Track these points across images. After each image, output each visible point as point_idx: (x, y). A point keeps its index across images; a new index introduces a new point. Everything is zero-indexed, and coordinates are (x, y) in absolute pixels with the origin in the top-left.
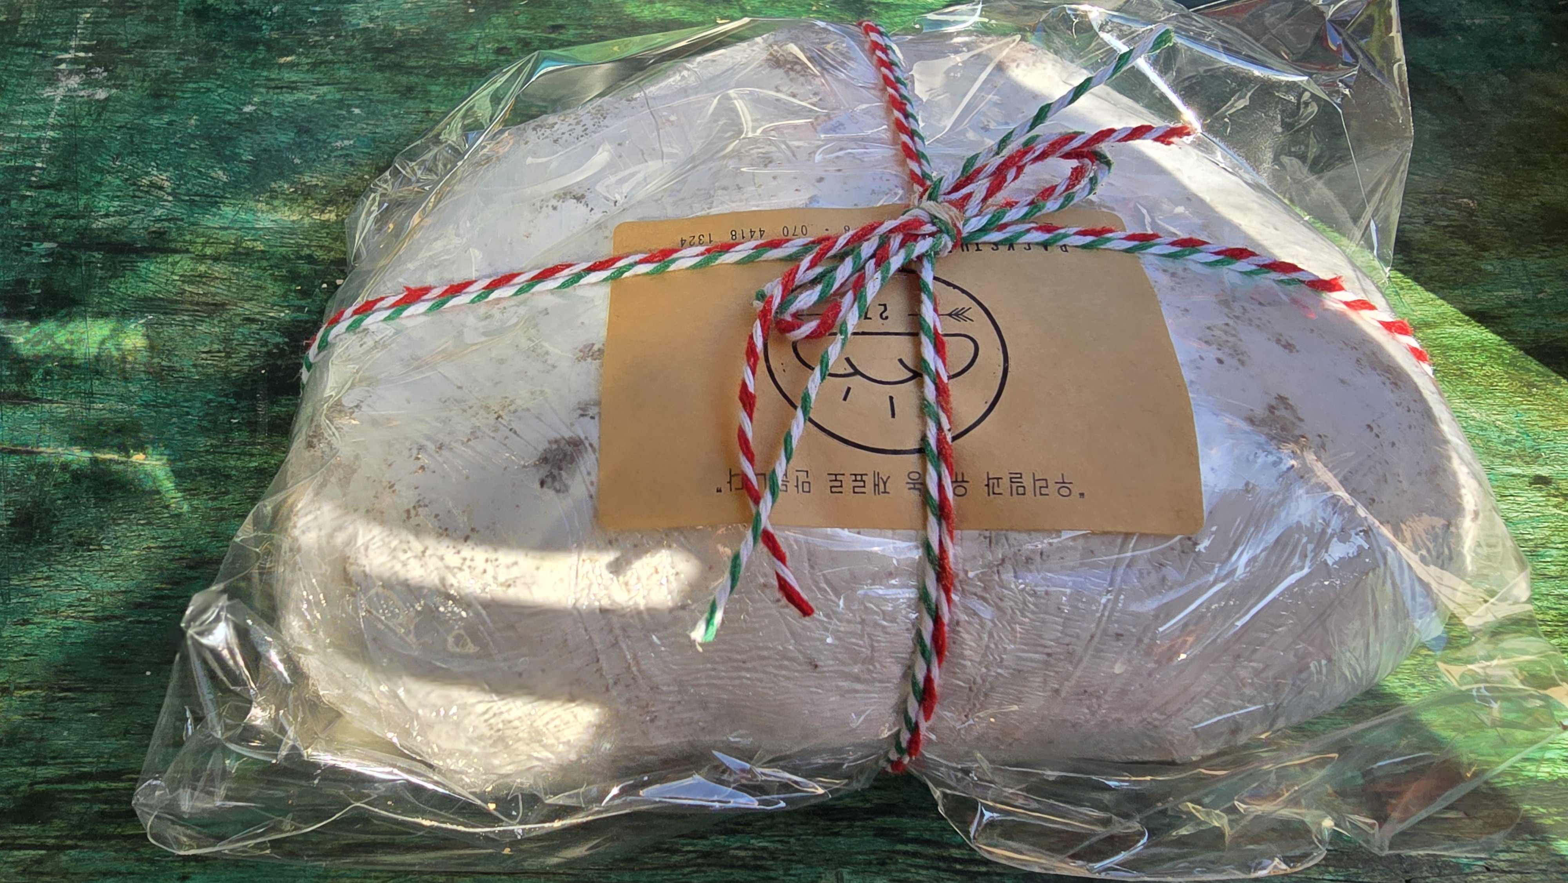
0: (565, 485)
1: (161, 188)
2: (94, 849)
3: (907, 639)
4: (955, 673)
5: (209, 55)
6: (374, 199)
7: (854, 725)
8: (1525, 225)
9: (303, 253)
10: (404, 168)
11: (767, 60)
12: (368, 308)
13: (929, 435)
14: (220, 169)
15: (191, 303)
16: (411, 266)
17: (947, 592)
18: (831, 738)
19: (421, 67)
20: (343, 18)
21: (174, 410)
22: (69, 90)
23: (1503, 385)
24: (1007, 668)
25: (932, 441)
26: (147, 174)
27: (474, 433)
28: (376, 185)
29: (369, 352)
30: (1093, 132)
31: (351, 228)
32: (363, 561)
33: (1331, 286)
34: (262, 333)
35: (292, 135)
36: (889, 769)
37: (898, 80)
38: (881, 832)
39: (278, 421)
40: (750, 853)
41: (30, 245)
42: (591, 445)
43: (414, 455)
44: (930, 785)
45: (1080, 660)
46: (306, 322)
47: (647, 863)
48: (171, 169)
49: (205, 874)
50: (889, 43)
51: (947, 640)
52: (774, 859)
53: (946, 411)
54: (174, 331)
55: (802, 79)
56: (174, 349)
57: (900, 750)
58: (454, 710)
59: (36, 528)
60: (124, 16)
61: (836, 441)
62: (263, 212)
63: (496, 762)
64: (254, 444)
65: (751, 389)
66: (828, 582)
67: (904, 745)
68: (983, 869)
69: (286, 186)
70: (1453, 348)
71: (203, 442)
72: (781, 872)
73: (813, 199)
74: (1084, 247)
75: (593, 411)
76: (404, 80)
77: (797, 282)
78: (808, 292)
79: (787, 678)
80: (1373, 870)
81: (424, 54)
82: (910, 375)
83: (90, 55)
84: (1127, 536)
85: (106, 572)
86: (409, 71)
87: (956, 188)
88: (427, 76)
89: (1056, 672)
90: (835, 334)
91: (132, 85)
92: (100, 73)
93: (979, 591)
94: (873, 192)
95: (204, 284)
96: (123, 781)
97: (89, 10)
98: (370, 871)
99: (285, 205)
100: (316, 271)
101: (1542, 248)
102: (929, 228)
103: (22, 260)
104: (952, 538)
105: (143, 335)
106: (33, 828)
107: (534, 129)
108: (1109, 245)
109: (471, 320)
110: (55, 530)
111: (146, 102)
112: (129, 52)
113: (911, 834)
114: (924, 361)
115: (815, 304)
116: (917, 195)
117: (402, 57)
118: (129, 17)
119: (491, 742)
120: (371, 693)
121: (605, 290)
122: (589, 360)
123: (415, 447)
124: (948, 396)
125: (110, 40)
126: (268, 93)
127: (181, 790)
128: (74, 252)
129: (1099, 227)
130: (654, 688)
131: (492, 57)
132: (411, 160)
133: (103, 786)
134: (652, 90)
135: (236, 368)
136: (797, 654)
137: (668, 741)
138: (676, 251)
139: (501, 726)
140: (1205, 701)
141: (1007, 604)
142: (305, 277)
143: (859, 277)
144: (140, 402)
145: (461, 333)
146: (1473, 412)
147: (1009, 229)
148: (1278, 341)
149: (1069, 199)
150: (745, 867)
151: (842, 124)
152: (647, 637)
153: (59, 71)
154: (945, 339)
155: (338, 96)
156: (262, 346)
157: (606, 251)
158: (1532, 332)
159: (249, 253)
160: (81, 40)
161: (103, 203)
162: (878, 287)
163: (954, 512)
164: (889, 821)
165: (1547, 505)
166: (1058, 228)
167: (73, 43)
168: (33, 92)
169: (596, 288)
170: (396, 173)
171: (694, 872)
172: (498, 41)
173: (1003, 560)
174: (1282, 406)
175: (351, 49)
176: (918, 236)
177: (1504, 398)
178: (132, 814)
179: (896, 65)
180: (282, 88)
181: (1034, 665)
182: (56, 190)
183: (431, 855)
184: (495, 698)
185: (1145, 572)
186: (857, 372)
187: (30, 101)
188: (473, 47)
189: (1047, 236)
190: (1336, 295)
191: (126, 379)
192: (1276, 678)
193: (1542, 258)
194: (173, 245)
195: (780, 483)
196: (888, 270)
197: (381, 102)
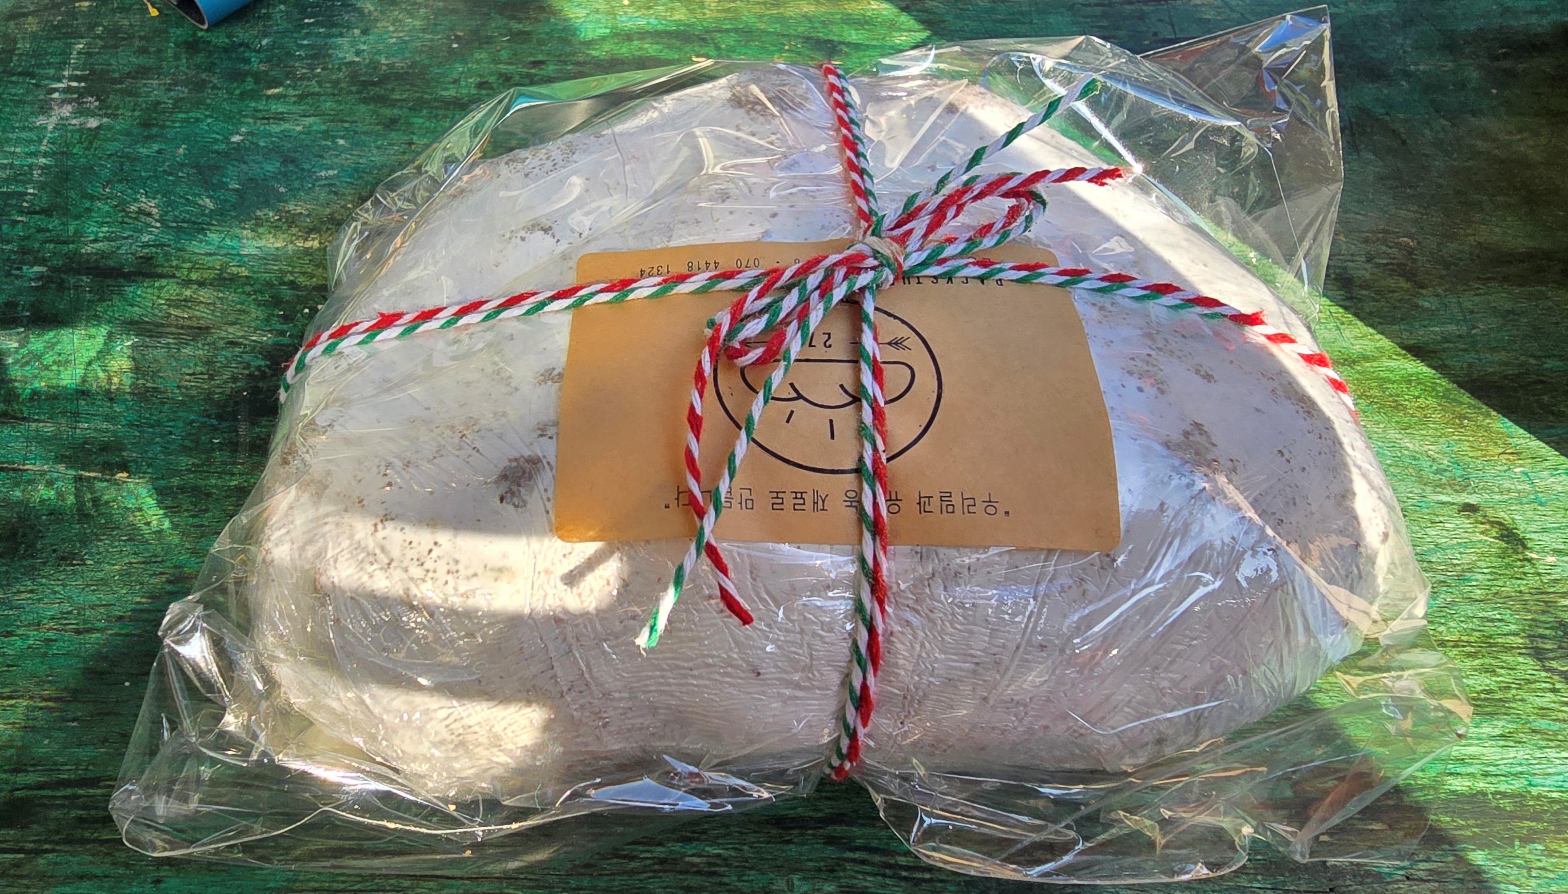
0: (524, 501)
1: (149, 215)
2: (72, 854)
3: (844, 648)
4: (890, 681)
5: (199, 86)
6: (356, 227)
7: (794, 731)
8: (1461, 263)
9: (286, 280)
10: (385, 199)
11: (730, 100)
12: (343, 332)
13: (865, 455)
14: (208, 197)
15: (176, 326)
16: (386, 293)
17: (881, 603)
18: (774, 742)
19: (404, 100)
20: (331, 51)
21: (158, 430)
22: (62, 119)
23: (1436, 416)
24: (938, 676)
25: (868, 462)
26: (136, 200)
27: (439, 452)
28: (357, 214)
29: (343, 374)
30: (1028, 172)
31: (332, 255)
32: (332, 573)
33: (1254, 320)
34: (244, 356)
35: (278, 164)
36: (834, 777)
37: (852, 121)
38: (831, 841)
39: (258, 442)
40: (704, 860)
41: (20, 269)
42: (548, 463)
43: (382, 472)
44: (870, 789)
45: (1007, 669)
46: (287, 346)
47: (605, 869)
48: (159, 196)
49: (177, 877)
50: (845, 85)
51: (881, 650)
52: (727, 865)
53: (883, 434)
54: (160, 353)
55: (762, 119)
56: (159, 371)
57: (840, 755)
58: (417, 715)
59: (22, 543)
60: (116, 47)
61: (779, 462)
62: (248, 239)
63: (457, 766)
64: (235, 463)
65: (699, 411)
66: (768, 592)
67: (844, 751)
68: (927, 876)
69: (271, 214)
70: (1389, 381)
71: (185, 461)
72: (734, 878)
73: (766, 233)
74: (1018, 281)
75: (551, 431)
76: (387, 112)
77: (745, 312)
78: (756, 321)
79: (732, 685)
80: (1300, 879)
81: (408, 87)
82: (850, 399)
83: (83, 84)
84: (1050, 552)
85: (88, 585)
86: (393, 104)
87: (898, 225)
88: (410, 109)
89: (985, 681)
90: (779, 361)
91: (122, 114)
92: (92, 102)
93: (910, 603)
94: (823, 227)
95: (190, 308)
96: (99, 787)
97: (84, 41)
98: (338, 875)
99: (270, 233)
100: (298, 296)
101: (1477, 286)
102: (871, 262)
103: (12, 283)
104: (885, 552)
105: (129, 357)
106: (12, 832)
107: (507, 163)
108: (1041, 280)
109: (440, 345)
110: (39, 546)
111: (135, 131)
112: (121, 83)
113: (859, 842)
114: (863, 386)
115: (760, 333)
116: (862, 231)
117: (386, 89)
118: (121, 48)
119: (452, 746)
120: (339, 699)
121: (567, 318)
122: (550, 383)
123: (383, 464)
124: (884, 420)
125: (102, 70)
126: (255, 123)
127: (156, 798)
128: (63, 276)
129: (1033, 262)
130: (606, 695)
131: (473, 91)
132: (393, 191)
133: (81, 792)
134: (619, 128)
135: (220, 390)
136: (740, 662)
137: (621, 745)
138: (635, 281)
139: (461, 731)
140: (1127, 710)
141: (937, 615)
142: (288, 301)
143: (804, 308)
144: (125, 422)
145: (430, 356)
146: (1407, 443)
147: (947, 264)
148: (1197, 372)
149: (1005, 235)
150: (699, 873)
151: (797, 163)
152: (599, 646)
153: (53, 99)
154: (883, 366)
155: (324, 127)
156: (244, 368)
157: (570, 281)
158: (1465, 365)
159: (234, 279)
160: (74, 69)
161: (91, 229)
162: (819, 319)
163: (888, 527)
164: (839, 830)
165: (1474, 532)
166: (993, 263)
167: (66, 73)
168: (27, 120)
169: (558, 315)
170: (377, 203)
171: (650, 878)
172: (480, 76)
173: (933, 575)
174: (1197, 432)
175: (337, 82)
176: (861, 269)
177: (1436, 429)
178: (110, 819)
179: (851, 106)
180: (268, 119)
181: (963, 674)
182: (46, 215)
183: (397, 859)
184: (455, 703)
185: (1066, 586)
186: (800, 397)
187: (23, 129)
188: (455, 81)
189: (983, 271)
190: (1258, 328)
191: (111, 399)
192: (1195, 689)
193: (1476, 295)
194: (159, 270)
195: (723, 499)
196: (831, 300)
197: (365, 133)
